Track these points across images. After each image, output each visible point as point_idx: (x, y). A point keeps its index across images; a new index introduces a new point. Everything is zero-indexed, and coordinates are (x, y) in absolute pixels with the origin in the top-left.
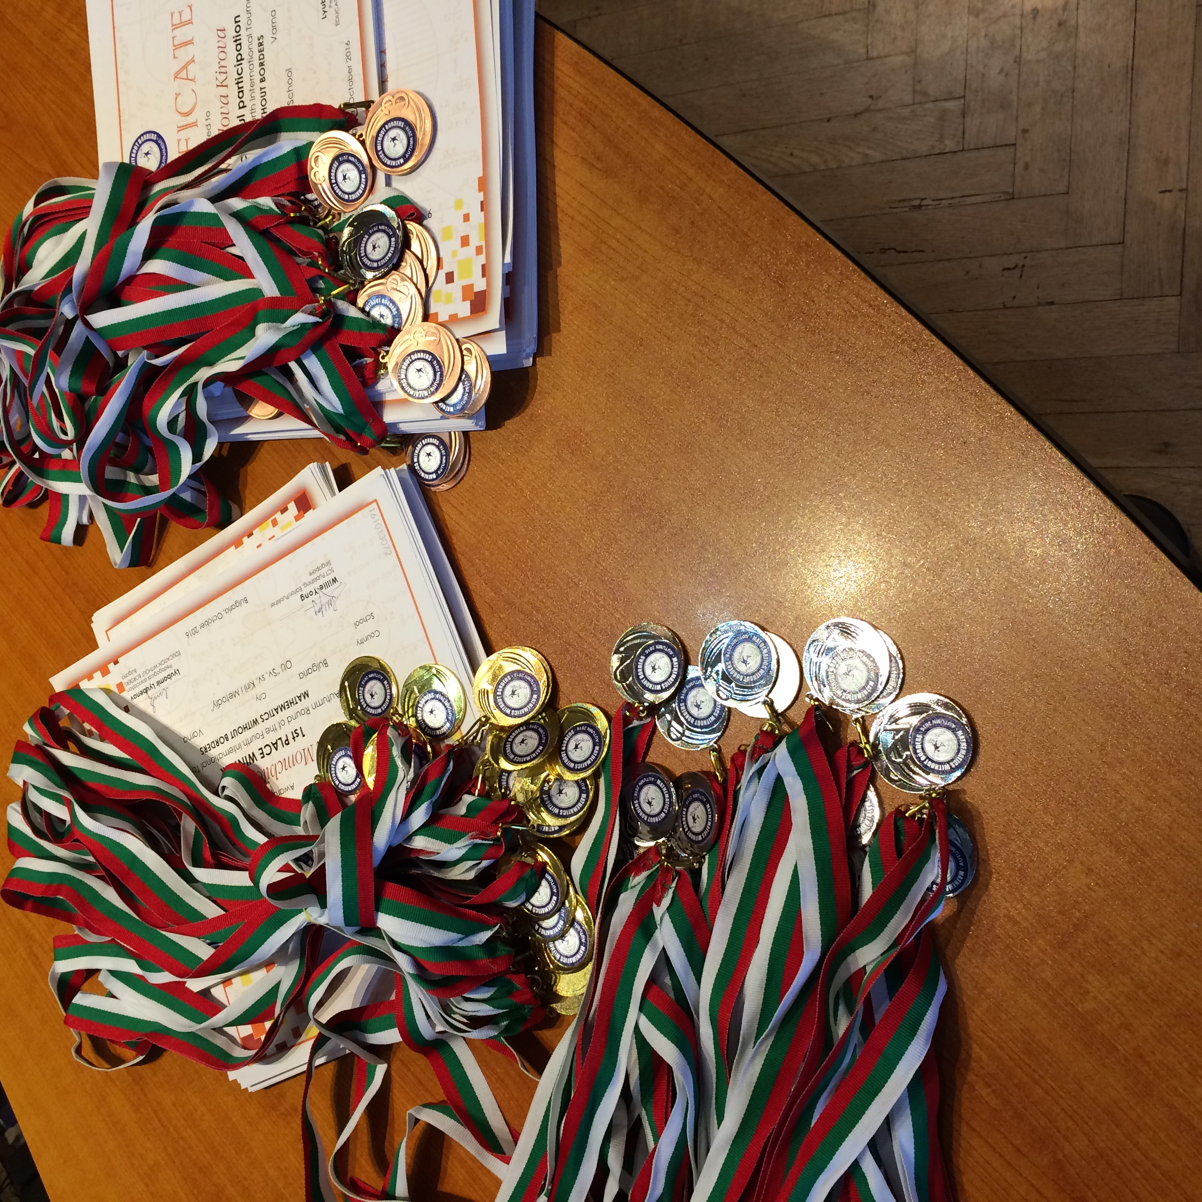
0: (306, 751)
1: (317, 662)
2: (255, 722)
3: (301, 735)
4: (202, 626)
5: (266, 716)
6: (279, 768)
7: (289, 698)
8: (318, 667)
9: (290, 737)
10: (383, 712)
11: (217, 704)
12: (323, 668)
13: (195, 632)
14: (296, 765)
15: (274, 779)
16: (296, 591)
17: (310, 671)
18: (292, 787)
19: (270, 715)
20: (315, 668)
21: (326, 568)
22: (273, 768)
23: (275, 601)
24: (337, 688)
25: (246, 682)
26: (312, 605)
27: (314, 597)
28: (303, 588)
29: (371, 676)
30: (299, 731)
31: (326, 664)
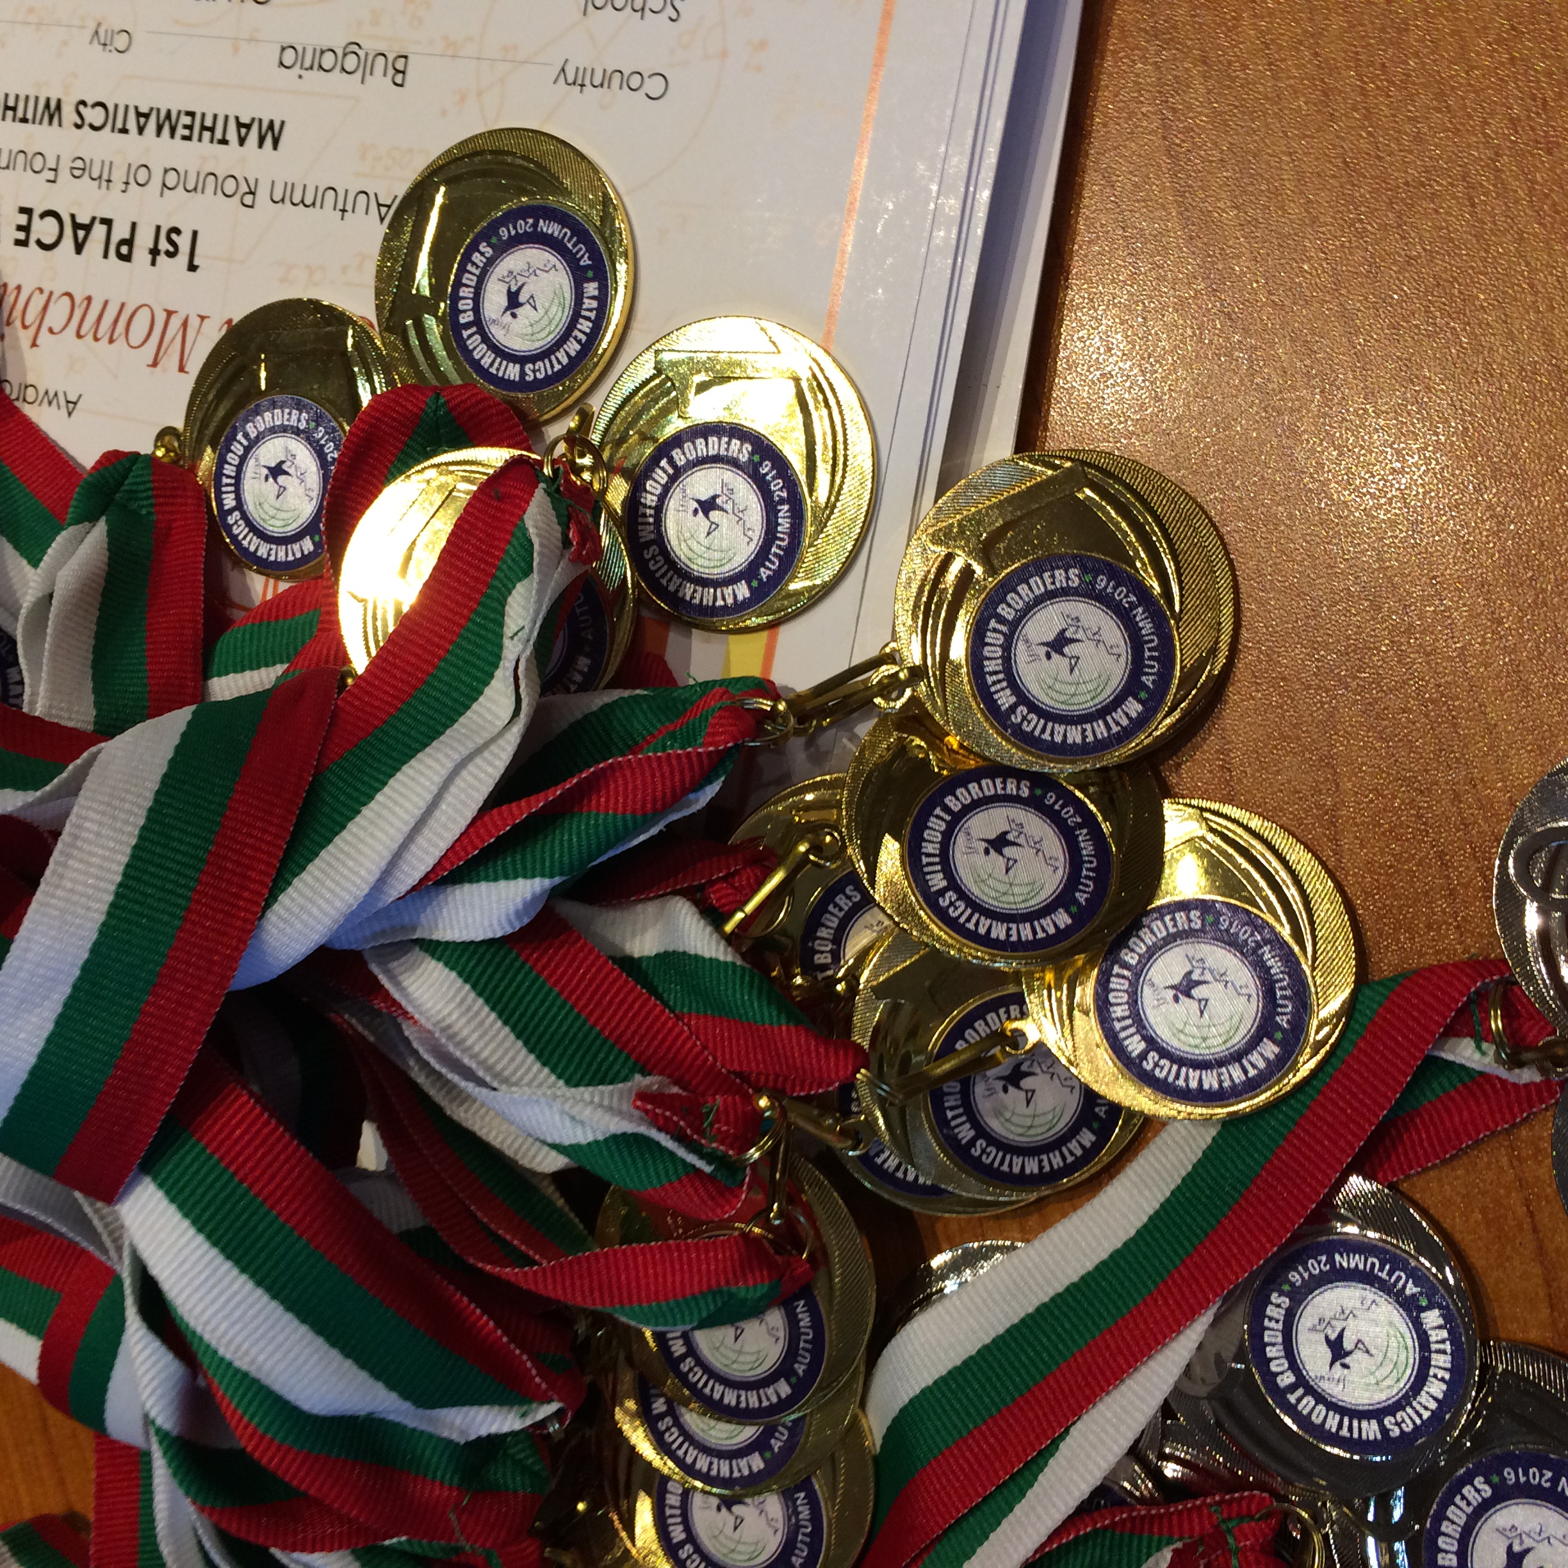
0: (175, 323)
1: (370, 45)
2: (52, 111)
3: (183, 258)
5: (95, 116)
6: (58, 313)
7: (208, 105)
8: (366, 68)
9: (144, 240)
10: (522, 385)
12: (380, 82)
14: (120, 342)
15: (25, 337)
17: (328, 60)
18: (72, 405)
19: (113, 119)
20: (351, 62)
22: (38, 301)
24: (397, 187)
29: (552, 229)
30: (184, 242)
31: (399, 73)
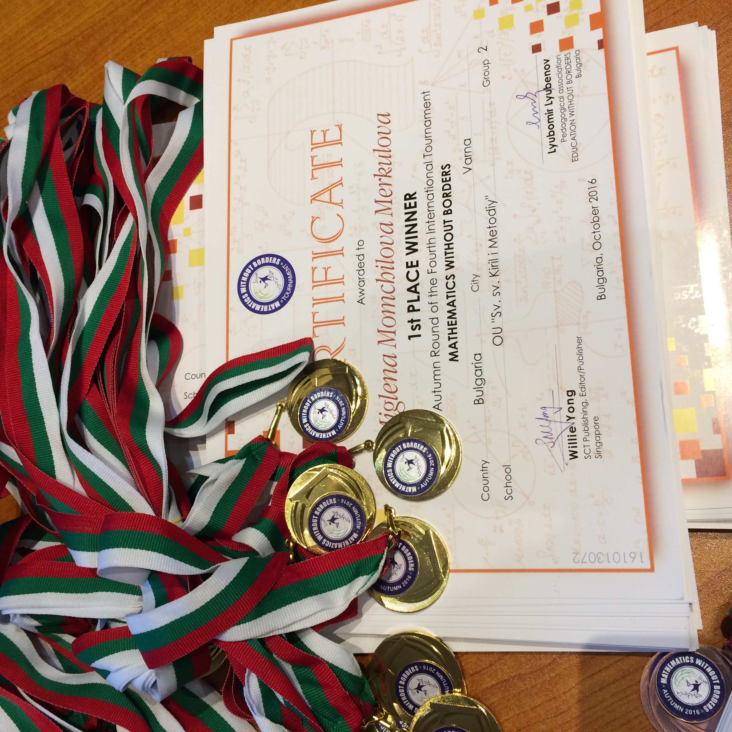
0: (392, 336)
1: (485, 388)
2: (450, 265)
3: (412, 333)
4: (595, 211)
5: (451, 284)
6: (388, 287)
8: (479, 388)
9: (415, 315)
11: (491, 209)
12: (474, 395)
13: (592, 196)
14: (383, 315)
16: (582, 386)
17: (479, 373)
18: (361, 302)
19: (451, 291)
20: (479, 382)
21: (594, 448)
22: (390, 278)
23: (583, 346)
25: (501, 265)
26: (556, 405)
27: (565, 412)
28: (583, 399)
30: (417, 332)
31: (479, 401)
